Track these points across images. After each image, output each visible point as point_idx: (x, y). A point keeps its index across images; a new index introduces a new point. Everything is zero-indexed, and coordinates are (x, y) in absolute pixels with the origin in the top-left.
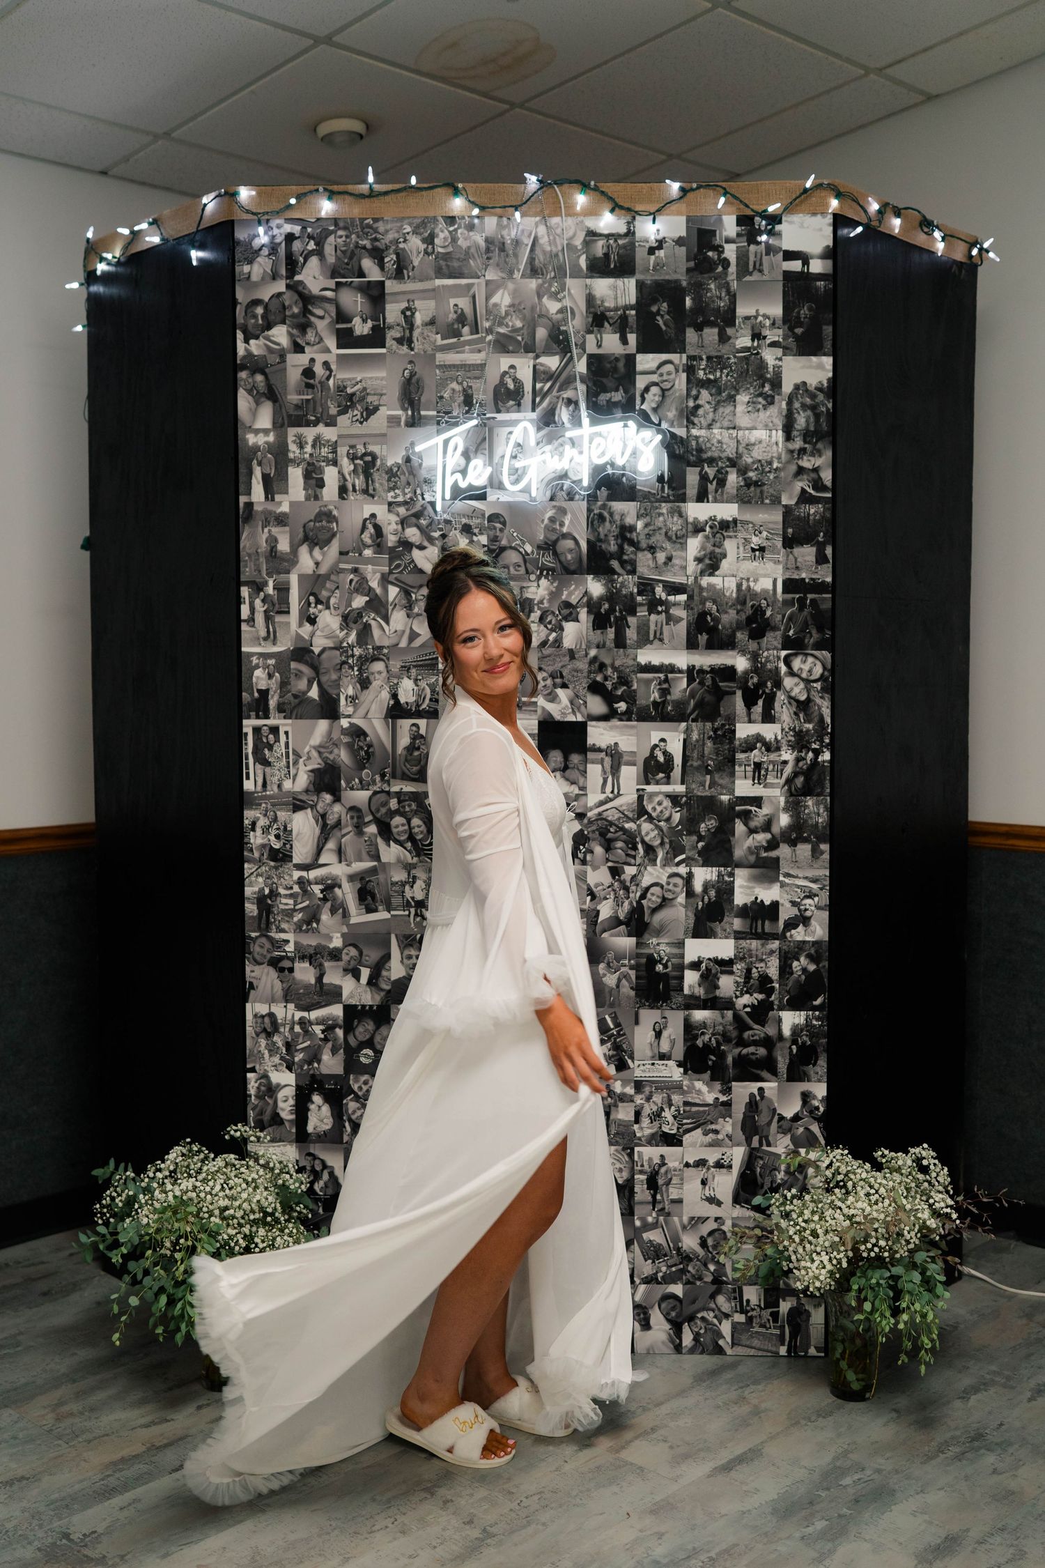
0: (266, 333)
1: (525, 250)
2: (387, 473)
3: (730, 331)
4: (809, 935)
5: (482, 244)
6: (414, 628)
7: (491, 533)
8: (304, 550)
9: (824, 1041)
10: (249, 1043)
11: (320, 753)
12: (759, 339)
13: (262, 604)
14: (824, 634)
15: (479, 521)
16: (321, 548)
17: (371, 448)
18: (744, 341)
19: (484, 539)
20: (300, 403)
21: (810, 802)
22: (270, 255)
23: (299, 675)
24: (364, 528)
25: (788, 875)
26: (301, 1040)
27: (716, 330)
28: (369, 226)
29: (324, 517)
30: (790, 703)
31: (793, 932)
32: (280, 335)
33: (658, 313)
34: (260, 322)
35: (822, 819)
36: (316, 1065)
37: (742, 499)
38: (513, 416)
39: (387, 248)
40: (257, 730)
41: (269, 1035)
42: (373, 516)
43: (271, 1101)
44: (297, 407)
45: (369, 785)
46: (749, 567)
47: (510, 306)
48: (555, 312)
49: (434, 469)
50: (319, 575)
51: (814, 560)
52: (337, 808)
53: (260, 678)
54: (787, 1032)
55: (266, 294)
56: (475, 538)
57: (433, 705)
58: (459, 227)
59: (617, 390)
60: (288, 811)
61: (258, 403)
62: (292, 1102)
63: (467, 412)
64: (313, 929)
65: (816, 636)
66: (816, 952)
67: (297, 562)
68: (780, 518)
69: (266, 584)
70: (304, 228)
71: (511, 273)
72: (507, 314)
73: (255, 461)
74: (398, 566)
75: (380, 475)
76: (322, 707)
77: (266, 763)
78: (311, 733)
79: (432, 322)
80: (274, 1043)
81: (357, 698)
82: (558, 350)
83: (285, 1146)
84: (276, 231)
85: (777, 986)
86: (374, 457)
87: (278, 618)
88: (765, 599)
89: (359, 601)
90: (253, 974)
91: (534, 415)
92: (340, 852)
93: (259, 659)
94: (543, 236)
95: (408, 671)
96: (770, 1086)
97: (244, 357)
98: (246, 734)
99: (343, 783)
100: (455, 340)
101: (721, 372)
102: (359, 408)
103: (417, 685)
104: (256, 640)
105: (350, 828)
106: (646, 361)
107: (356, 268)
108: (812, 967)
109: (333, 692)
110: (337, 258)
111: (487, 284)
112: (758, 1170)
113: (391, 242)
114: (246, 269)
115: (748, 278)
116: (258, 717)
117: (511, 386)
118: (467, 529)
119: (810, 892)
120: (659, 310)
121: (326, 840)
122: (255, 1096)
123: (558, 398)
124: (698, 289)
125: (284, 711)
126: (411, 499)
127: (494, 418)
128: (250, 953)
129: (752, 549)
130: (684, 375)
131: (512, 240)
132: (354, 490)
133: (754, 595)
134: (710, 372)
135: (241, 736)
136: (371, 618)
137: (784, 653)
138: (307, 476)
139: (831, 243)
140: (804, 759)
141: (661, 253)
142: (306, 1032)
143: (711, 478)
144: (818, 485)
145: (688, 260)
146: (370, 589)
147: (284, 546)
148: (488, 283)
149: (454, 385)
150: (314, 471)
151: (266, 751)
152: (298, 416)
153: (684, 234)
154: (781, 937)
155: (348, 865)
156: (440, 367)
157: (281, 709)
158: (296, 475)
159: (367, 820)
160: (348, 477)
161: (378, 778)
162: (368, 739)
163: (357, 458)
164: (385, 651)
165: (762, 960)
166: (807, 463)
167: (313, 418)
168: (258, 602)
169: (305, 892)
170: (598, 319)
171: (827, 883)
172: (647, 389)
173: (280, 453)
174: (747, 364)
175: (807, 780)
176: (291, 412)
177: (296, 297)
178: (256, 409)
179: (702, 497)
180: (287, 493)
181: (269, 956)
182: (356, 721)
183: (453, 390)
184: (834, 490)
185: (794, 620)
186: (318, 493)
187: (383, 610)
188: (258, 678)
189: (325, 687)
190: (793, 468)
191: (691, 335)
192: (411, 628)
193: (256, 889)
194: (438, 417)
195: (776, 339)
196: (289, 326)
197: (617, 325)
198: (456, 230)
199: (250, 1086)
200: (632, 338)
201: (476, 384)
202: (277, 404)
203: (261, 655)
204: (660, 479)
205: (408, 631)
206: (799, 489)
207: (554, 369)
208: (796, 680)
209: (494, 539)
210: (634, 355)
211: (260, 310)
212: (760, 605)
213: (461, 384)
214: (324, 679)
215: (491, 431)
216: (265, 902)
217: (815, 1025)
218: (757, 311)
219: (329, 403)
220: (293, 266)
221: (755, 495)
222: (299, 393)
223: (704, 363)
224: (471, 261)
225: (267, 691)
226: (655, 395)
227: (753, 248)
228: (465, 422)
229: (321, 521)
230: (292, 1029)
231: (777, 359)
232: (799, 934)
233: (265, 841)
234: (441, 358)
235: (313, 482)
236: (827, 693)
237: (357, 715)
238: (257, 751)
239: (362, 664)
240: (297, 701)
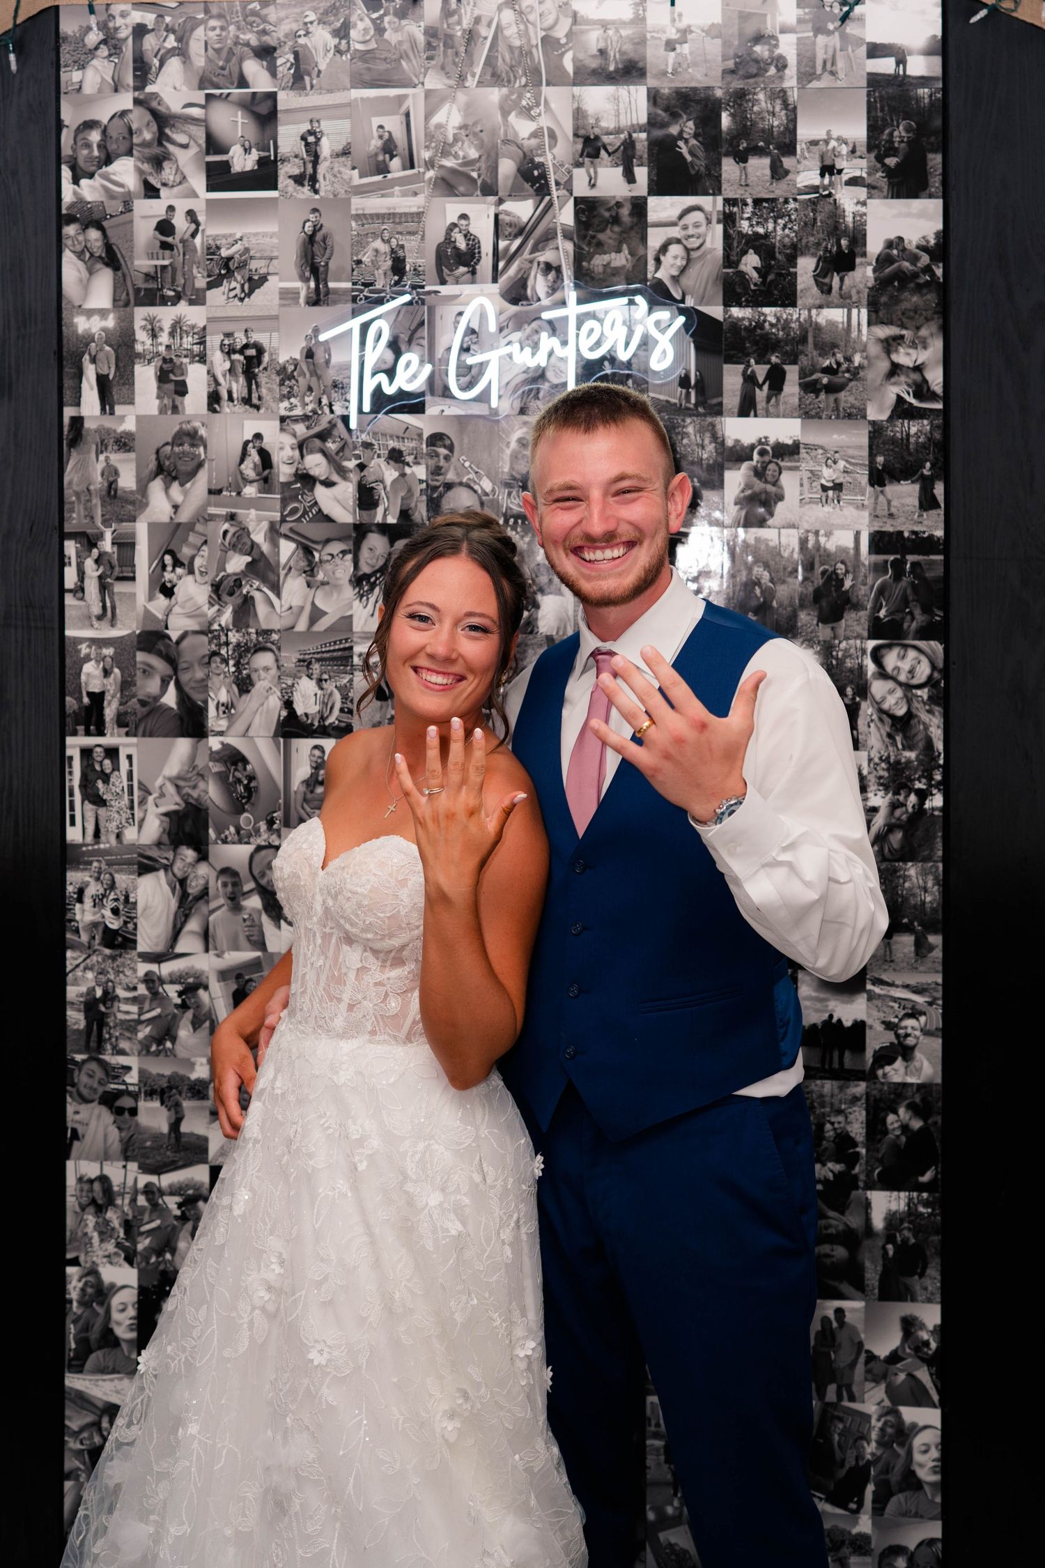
0: (104, 169)
1: (483, 44)
2: (278, 373)
3: (787, 162)
4: (912, 1075)
5: (421, 39)
6: (318, 603)
7: (432, 462)
8: (156, 486)
9: (936, 1238)
10: (70, 1221)
11: (177, 787)
12: (831, 174)
13: (95, 567)
14: (933, 615)
15: (413, 444)
16: (182, 485)
17: (256, 337)
18: (808, 176)
19: (420, 472)
20: (152, 271)
21: (912, 870)
22: (110, 55)
23: (148, 671)
24: (244, 455)
25: (878, 982)
26: (146, 1218)
27: (766, 161)
28: (254, 13)
29: (186, 439)
30: (881, 720)
31: (888, 1068)
32: (125, 171)
33: (680, 136)
34: (96, 153)
35: (931, 897)
36: (168, 1256)
37: (807, 414)
38: (466, 289)
39: (281, 44)
40: (86, 753)
41: (100, 1209)
42: (258, 436)
43: (101, 1310)
44: (148, 277)
45: (250, 836)
46: (820, 513)
47: (460, 128)
48: (526, 135)
49: (347, 367)
50: (179, 525)
51: (917, 503)
52: (203, 869)
53: (91, 676)
54: (878, 1222)
55: (103, 114)
56: (408, 470)
57: (345, 718)
58: (385, 15)
59: (619, 251)
60: (131, 873)
61: (91, 272)
62: (132, 1312)
63: (397, 283)
64: (166, 1050)
65: (920, 618)
66: (923, 1100)
67: (147, 505)
68: (864, 441)
69: (100, 536)
70: (161, 16)
71: (462, 78)
72: (456, 139)
73: (87, 357)
74: (294, 511)
75: (269, 377)
76: (181, 719)
77: (99, 801)
78: (165, 756)
79: (346, 152)
80: (107, 1222)
81: (233, 706)
82: (531, 191)
83: (121, 1379)
84: (119, 22)
85: (863, 1151)
86: (260, 351)
87: (119, 588)
88: (843, 562)
89: (237, 563)
90: (77, 1117)
91: (495, 288)
92: (206, 936)
93: (90, 647)
94: (510, 25)
95: (308, 667)
96: (854, 1307)
97: (72, 205)
98: (71, 758)
99: (212, 833)
100: (379, 178)
101: (775, 222)
102: (239, 278)
103: (322, 689)
104: (87, 620)
105: (221, 901)
106: (662, 208)
107: (235, 76)
108: (917, 1124)
109: (197, 697)
110: (209, 60)
111: (426, 97)
112: (836, 1437)
113: (286, 36)
114: (76, 76)
115: (815, 84)
116: (88, 733)
117: (462, 244)
118: (396, 457)
119: (913, 1008)
120: (681, 132)
121: (187, 917)
122: (80, 1303)
123: (531, 262)
124: (740, 98)
125: (126, 725)
126: (314, 412)
127: (436, 292)
128: (73, 1085)
129: (822, 486)
130: (719, 228)
131: (464, 31)
132: (231, 399)
133: (827, 556)
134: (758, 223)
135: (63, 761)
136: (254, 588)
137: (871, 644)
138: (163, 377)
139: (939, 33)
140: (903, 805)
141: (685, 49)
142: (155, 1206)
143: (761, 380)
144: (921, 390)
145: (725, 59)
146: (253, 544)
147: (127, 481)
148: (428, 94)
149: (378, 244)
150: (172, 371)
151: (100, 784)
152: (151, 290)
153: (718, 19)
154: (870, 1076)
155: (218, 956)
156: (358, 217)
157: (121, 721)
158: (145, 376)
159: (247, 888)
160: (221, 380)
161: (263, 826)
162: (249, 767)
163: (235, 352)
164: (275, 637)
165: (840, 1112)
166: (904, 357)
167: (171, 293)
168: (89, 564)
169: (155, 994)
170: (591, 147)
171: (939, 994)
172: (664, 249)
173: (123, 345)
174: (814, 211)
175: (906, 837)
176: (141, 284)
177: (149, 117)
178: (89, 280)
179: (747, 408)
180: (132, 402)
181: (101, 1090)
182: (233, 741)
183: (377, 251)
184: (946, 398)
185: (887, 594)
186: (177, 403)
187: (272, 577)
188: (88, 675)
189: (187, 689)
190: (884, 366)
191: (729, 167)
192: (313, 604)
193: (83, 989)
194: (353, 290)
195: (858, 173)
196: (139, 159)
197: (619, 154)
198: (381, 18)
199: (70, 1287)
200: (642, 173)
201: (411, 243)
202: (119, 273)
203: (93, 641)
204: (684, 382)
205: (308, 608)
206: (894, 397)
207: (525, 220)
208: (890, 684)
209: (436, 471)
210: (645, 199)
211: (95, 136)
212: (834, 572)
213: (388, 241)
214: (184, 677)
215: (431, 310)
216: (96, 1009)
217: (922, 1214)
218: (828, 132)
219: (195, 271)
220: (143, 72)
221: (828, 406)
222: (152, 256)
223: (749, 209)
224: (403, 63)
225: (102, 694)
226: (676, 257)
227: (821, 40)
228: (393, 299)
229: (181, 445)
230: (134, 1200)
231: (858, 203)
232: (896, 1072)
233: (97, 918)
234: (360, 204)
235: (171, 387)
236: (938, 705)
237: (233, 731)
238: (86, 784)
239: (241, 657)
240: (145, 710)
